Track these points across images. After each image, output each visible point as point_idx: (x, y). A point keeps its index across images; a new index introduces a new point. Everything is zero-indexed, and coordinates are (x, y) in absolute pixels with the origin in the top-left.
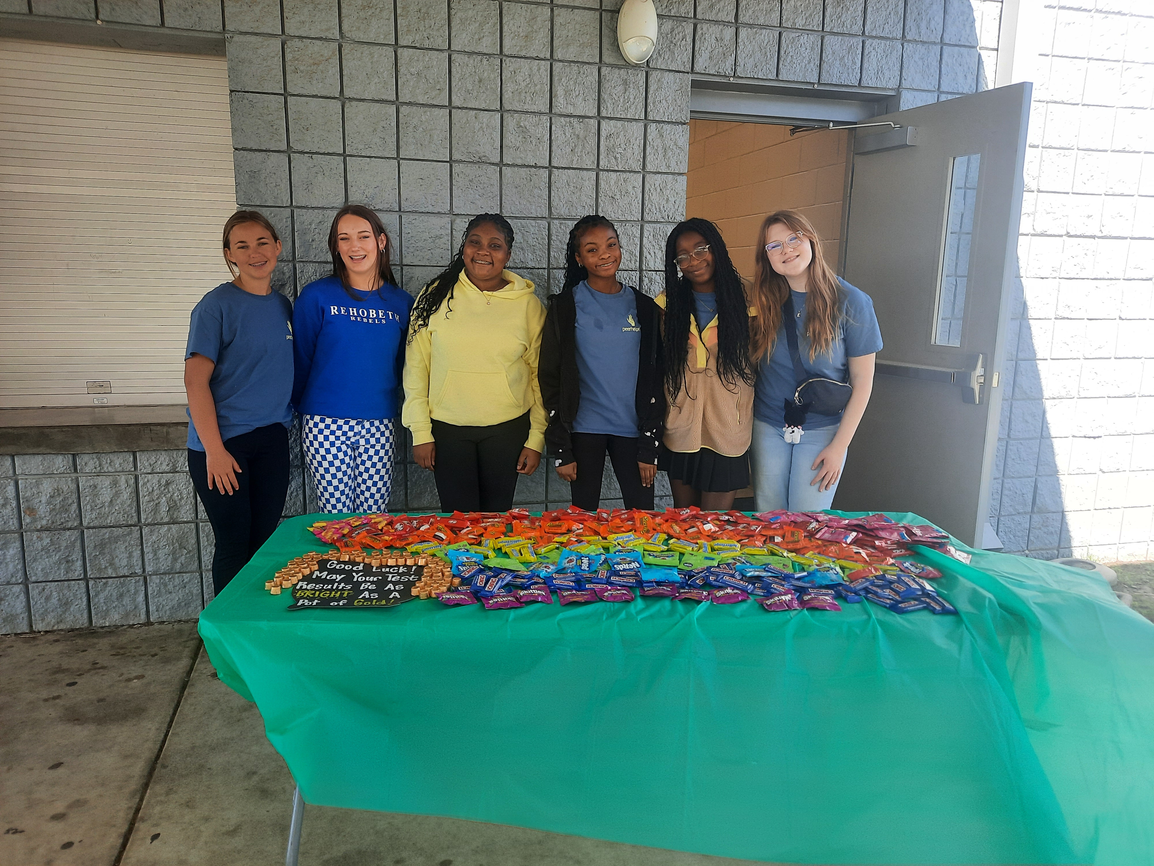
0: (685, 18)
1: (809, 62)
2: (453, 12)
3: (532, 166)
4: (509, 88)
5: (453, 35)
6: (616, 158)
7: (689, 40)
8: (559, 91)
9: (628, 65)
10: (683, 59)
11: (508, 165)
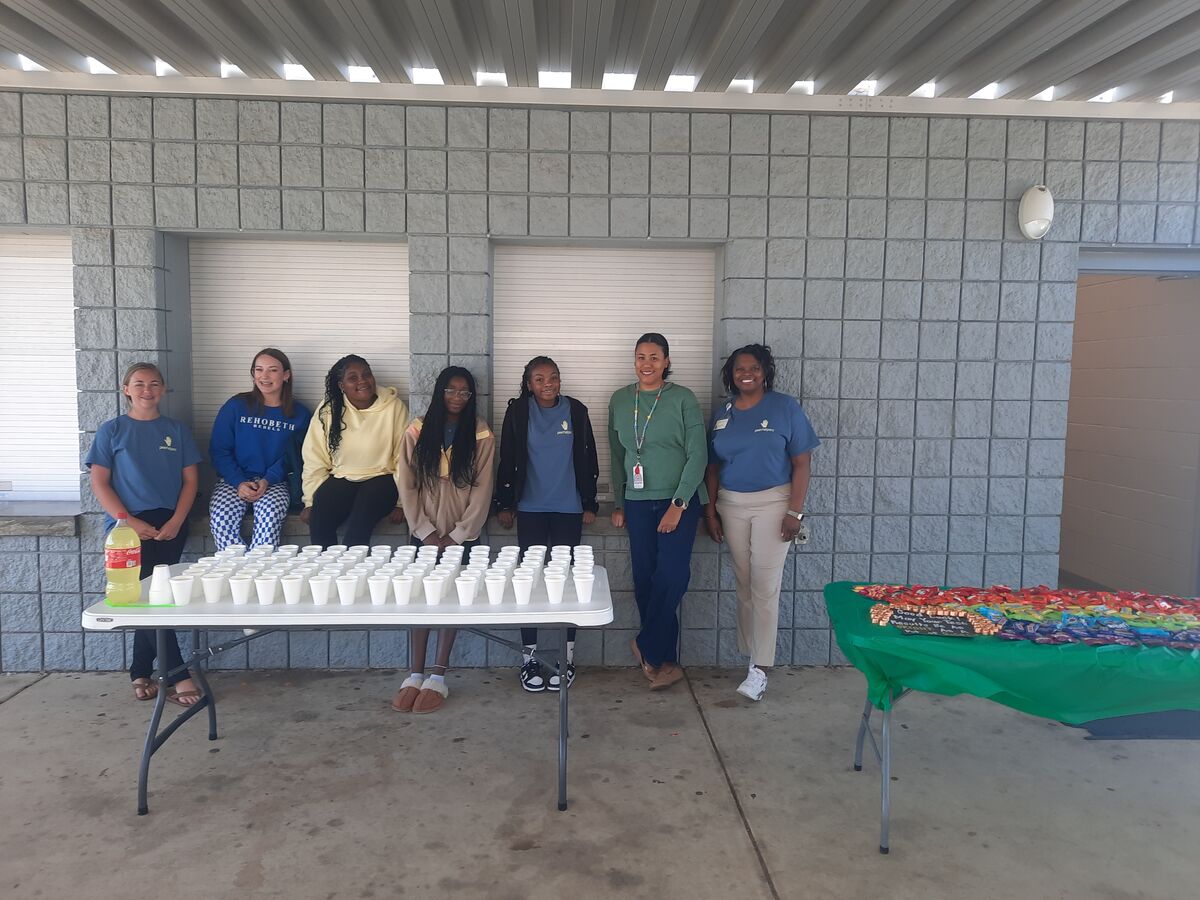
0: (1074, 201)
1: (1184, 227)
2: (890, 211)
3: (944, 321)
4: (930, 263)
5: (889, 227)
6: (1014, 312)
7: (1078, 217)
8: (969, 263)
9: (1027, 240)
10: (1072, 232)
11: (926, 321)
